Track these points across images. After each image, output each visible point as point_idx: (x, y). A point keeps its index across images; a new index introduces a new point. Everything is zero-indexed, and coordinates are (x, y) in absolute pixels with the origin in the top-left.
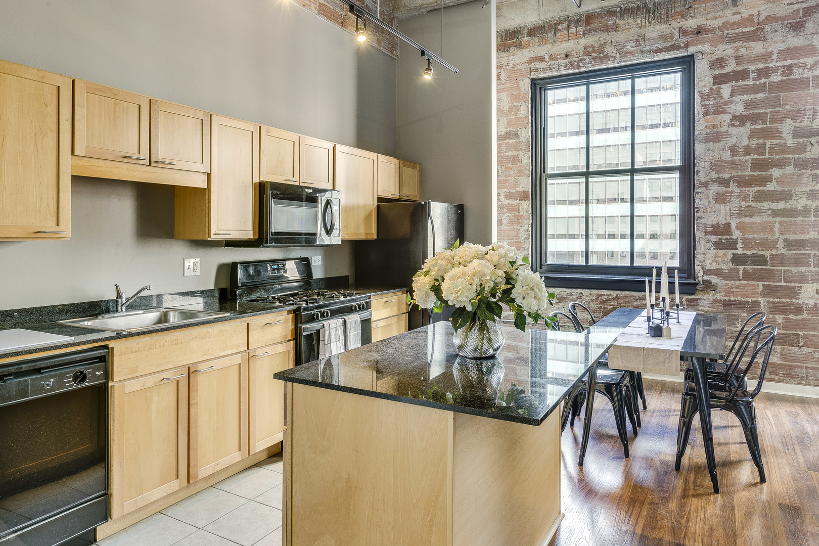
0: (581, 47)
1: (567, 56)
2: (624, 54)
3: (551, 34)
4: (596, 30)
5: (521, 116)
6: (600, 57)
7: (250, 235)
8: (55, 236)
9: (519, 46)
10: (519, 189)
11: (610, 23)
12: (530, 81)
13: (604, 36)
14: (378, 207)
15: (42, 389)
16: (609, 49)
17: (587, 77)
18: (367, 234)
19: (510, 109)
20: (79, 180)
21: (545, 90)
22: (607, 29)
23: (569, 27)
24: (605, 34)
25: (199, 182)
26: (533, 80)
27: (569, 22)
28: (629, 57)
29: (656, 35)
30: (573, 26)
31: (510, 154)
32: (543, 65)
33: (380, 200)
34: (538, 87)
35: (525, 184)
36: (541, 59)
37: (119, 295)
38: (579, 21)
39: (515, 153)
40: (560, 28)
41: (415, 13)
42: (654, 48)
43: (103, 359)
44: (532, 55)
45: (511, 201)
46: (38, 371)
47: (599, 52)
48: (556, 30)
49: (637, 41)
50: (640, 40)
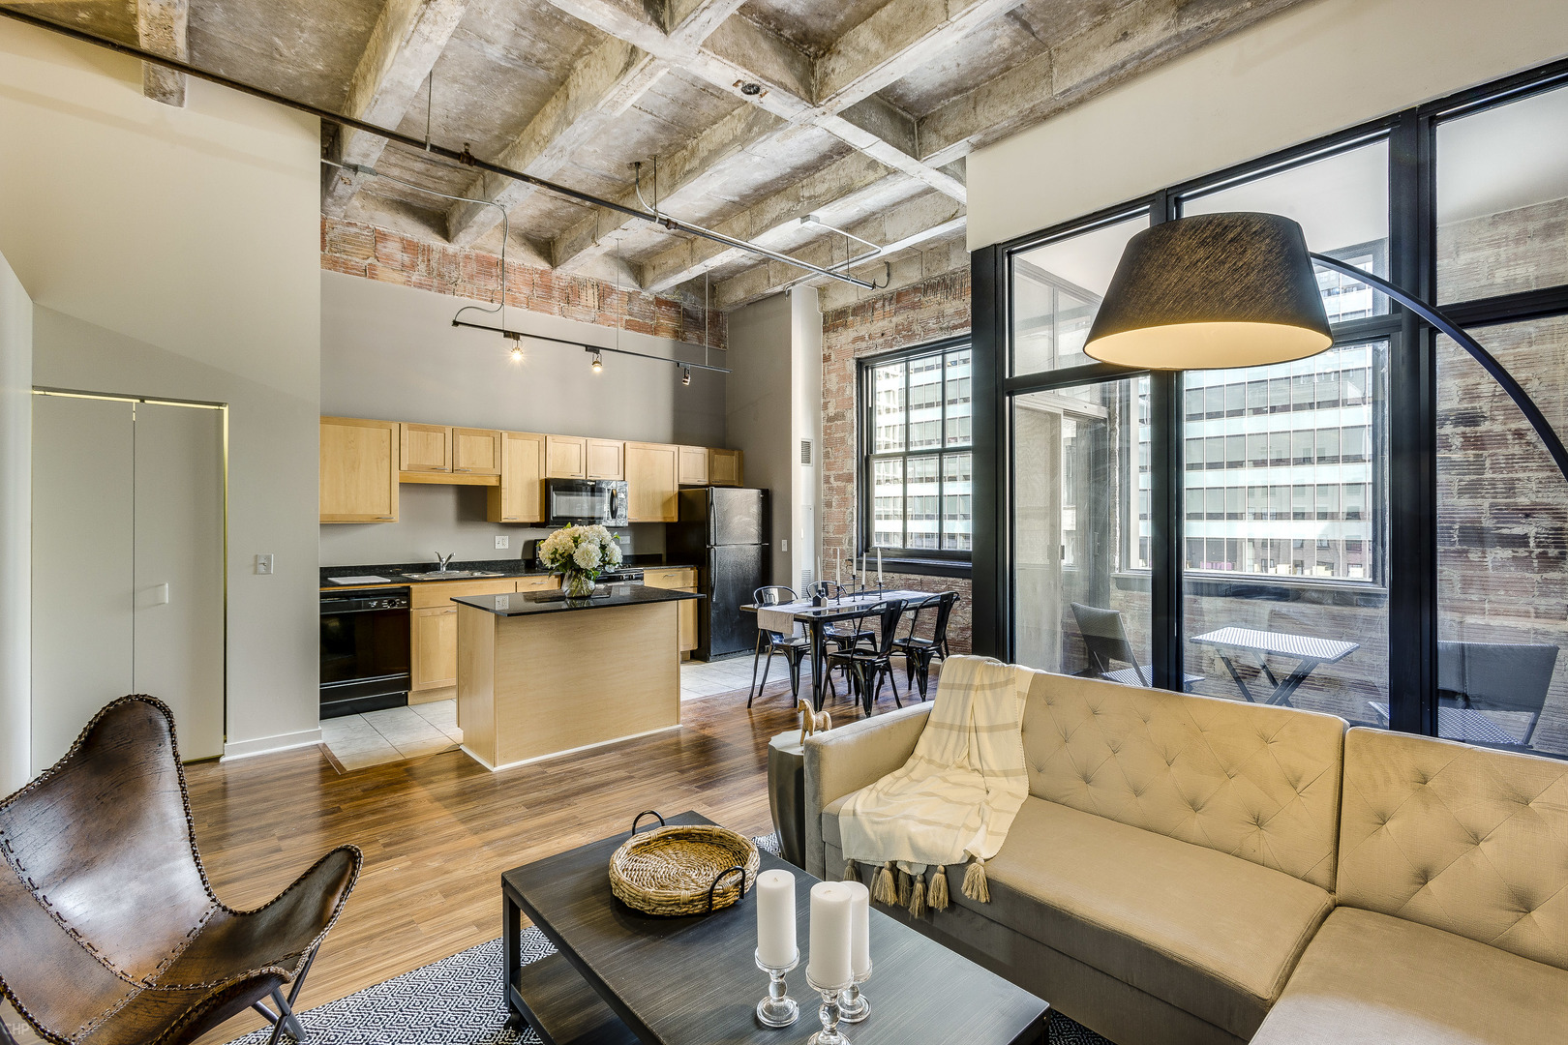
0: (893, 325)
1: (883, 335)
2: (926, 331)
3: (870, 314)
4: (904, 308)
5: (846, 397)
6: (909, 336)
7: (537, 519)
8: (388, 520)
9: (845, 326)
10: (845, 471)
11: (916, 300)
12: (855, 361)
13: (912, 314)
14: (680, 493)
15: (369, 607)
16: (916, 328)
17: (907, 354)
18: (664, 518)
19: (838, 390)
20: (405, 486)
21: (872, 368)
22: (914, 307)
23: (884, 305)
24: (912, 312)
25: (493, 482)
26: (859, 359)
27: (884, 300)
28: (931, 335)
29: (952, 310)
30: (887, 304)
31: (838, 435)
32: (864, 345)
33: (681, 486)
34: (864, 366)
35: (852, 466)
36: (862, 339)
37: (441, 560)
38: (892, 298)
39: (842, 435)
40: (877, 306)
41: (737, 307)
42: (951, 325)
43: (406, 594)
44: (855, 334)
45: (839, 483)
46: (368, 596)
47: (905, 331)
48: (874, 309)
49: (938, 317)
50: (941, 315)
